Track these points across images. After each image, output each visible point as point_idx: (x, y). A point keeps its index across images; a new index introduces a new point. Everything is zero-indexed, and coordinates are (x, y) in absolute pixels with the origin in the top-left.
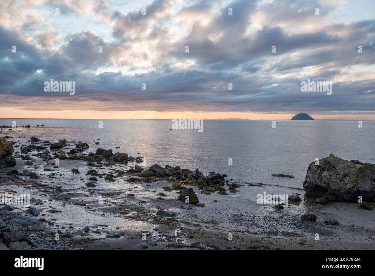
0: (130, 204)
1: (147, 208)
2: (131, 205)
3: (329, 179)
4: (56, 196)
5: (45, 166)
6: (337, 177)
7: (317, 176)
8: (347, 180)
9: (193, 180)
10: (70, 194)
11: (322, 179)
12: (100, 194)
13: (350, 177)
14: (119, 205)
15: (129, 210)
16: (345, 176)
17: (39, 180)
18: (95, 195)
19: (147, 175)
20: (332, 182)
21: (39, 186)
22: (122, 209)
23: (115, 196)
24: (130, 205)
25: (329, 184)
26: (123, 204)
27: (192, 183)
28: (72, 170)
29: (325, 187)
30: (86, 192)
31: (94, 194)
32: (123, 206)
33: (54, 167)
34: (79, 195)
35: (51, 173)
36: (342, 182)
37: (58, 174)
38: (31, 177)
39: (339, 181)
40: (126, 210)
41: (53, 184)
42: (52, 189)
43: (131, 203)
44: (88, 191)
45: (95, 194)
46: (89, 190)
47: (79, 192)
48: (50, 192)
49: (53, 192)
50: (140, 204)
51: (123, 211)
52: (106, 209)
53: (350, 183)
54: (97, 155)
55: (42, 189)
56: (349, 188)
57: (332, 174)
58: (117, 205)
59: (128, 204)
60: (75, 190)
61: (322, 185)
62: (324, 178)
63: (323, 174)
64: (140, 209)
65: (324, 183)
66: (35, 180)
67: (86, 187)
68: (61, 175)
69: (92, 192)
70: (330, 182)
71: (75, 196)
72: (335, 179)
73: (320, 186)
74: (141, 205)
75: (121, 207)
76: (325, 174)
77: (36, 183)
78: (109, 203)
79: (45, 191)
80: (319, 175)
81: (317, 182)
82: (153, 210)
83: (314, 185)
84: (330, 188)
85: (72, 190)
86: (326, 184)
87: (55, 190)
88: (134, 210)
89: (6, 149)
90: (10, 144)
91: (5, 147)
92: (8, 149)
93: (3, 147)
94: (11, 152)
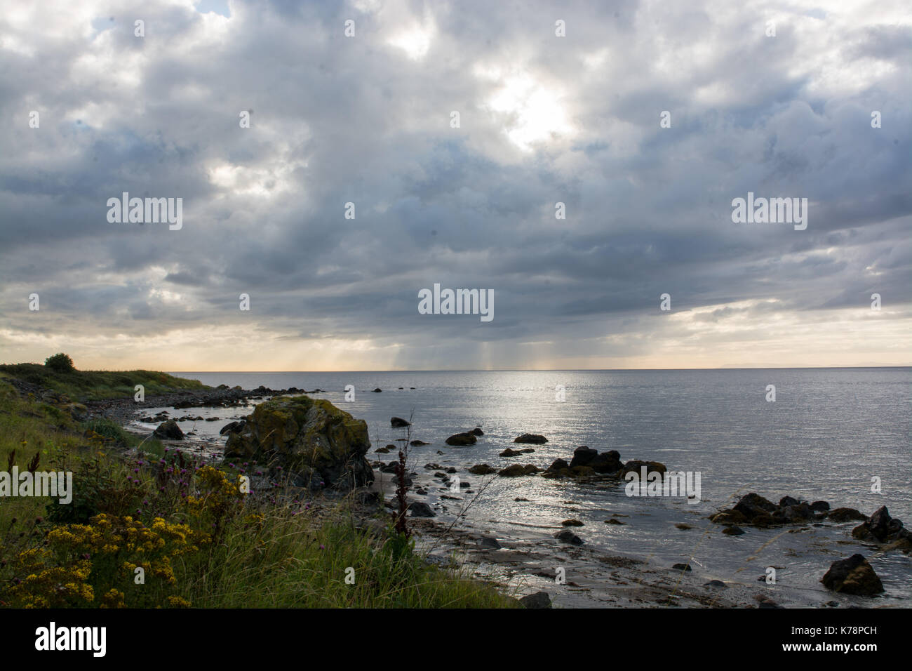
0: (680, 586)
1: (729, 599)
2: (685, 589)
4: (486, 555)
10: (519, 553)
12: (597, 558)
14: (651, 586)
15: (678, 597)
17: (435, 519)
18: (583, 560)
21: (440, 532)
22: (660, 594)
23: (638, 567)
24: (681, 589)
26: (660, 585)
30: (559, 552)
31: (580, 558)
32: (661, 588)
34: (540, 557)
38: (414, 511)
40: (669, 597)
41: (471, 530)
42: (472, 539)
43: (684, 583)
44: (564, 550)
45: (583, 558)
46: (565, 548)
47: (541, 551)
48: (470, 547)
49: (477, 546)
50: (707, 589)
51: (663, 598)
52: (617, 590)
54: (577, 468)
55: (451, 539)
58: (646, 584)
59: (674, 585)
60: (529, 545)
64: (709, 598)
66: (427, 519)
67: (557, 541)
69: (576, 554)
71: (535, 559)
74: (710, 590)
75: (658, 590)
77: (432, 525)
78: (623, 580)
79: (458, 544)
82: (745, 603)
85: (523, 545)
87: (480, 543)
88: (695, 598)
89: (354, 440)
90: (361, 426)
91: (351, 434)
92: (358, 440)
93: (346, 434)
94: (363, 449)
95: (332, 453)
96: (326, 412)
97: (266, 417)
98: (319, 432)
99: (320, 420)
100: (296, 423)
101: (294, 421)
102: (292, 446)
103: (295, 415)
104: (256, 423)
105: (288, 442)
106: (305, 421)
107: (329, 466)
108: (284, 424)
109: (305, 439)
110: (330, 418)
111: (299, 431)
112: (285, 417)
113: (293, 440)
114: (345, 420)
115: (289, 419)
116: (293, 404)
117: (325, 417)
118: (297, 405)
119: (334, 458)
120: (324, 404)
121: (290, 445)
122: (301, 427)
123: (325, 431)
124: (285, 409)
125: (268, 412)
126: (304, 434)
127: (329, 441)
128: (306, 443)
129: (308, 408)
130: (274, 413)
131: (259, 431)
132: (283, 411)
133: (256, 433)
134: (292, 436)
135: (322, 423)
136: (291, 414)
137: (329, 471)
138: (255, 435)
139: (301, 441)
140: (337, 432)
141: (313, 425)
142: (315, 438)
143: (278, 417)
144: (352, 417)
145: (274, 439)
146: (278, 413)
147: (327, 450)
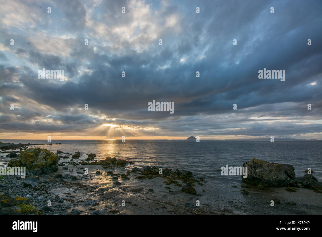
3: (262, 173)
5: (77, 170)
6: (266, 172)
7: (253, 172)
8: (272, 174)
9: (177, 176)
11: (256, 173)
13: (273, 172)
16: (270, 171)
17: (79, 182)
19: (147, 174)
20: (264, 175)
25: (262, 176)
27: (177, 178)
28: (96, 172)
29: (260, 178)
33: (83, 171)
35: (83, 175)
36: (270, 175)
37: (88, 175)
38: (72, 179)
39: (268, 175)
42: (95, 188)
53: (275, 175)
56: (275, 179)
57: (263, 170)
61: (258, 177)
62: (258, 172)
63: (256, 170)
65: (259, 176)
66: (76, 182)
68: (91, 176)
70: (262, 175)
72: (265, 173)
73: (256, 177)
76: (258, 170)
80: (254, 171)
81: (254, 175)
83: (252, 177)
84: (263, 178)
86: (260, 177)
89: (54, 160)
90: (56, 156)
91: (53, 158)
92: (55, 160)
93: (52, 158)
94: (56, 162)
95: (46, 164)
96: (46, 153)
97: (25, 155)
98: (43, 158)
99: (43, 155)
100: (35, 156)
101: (34, 155)
102: (33, 162)
103: (35, 154)
104: (21, 156)
105: (32, 161)
106: (38, 155)
107: (45, 167)
108: (32, 156)
109: (38, 160)
110: (47, 154)
111: (36, 158)
112: (32, 154)
113: (34, 161)
114: (51, 155)
115: (33, 155)
116: (35, 150)
117: (45, 154)
118: (36, 151)
119: (47, 165)
120: (45, 150)
121: (32, 162)
122: (37, 157)
123: (45, 158)
124: (32, 152)
125: (26, 153)
126: (37, 159)
127: (46, 160)
128: (38, 161)
129: (40, 152)
130: (28, 153)
131: (22, 159)
132: (32, 153)
133: (21, 159)
134: (33, 160)
135: (44, 156)
136: (34, 154)
137: (44, 169)
138: (20, 160)
139: (36, 161)
140: (49, 158)
141: (41, 156)
142: (41, 160)
143: (30, 155)
144: (54, 154)
145: (27, 161)
146: (30, 153)
147: (45, 163)
